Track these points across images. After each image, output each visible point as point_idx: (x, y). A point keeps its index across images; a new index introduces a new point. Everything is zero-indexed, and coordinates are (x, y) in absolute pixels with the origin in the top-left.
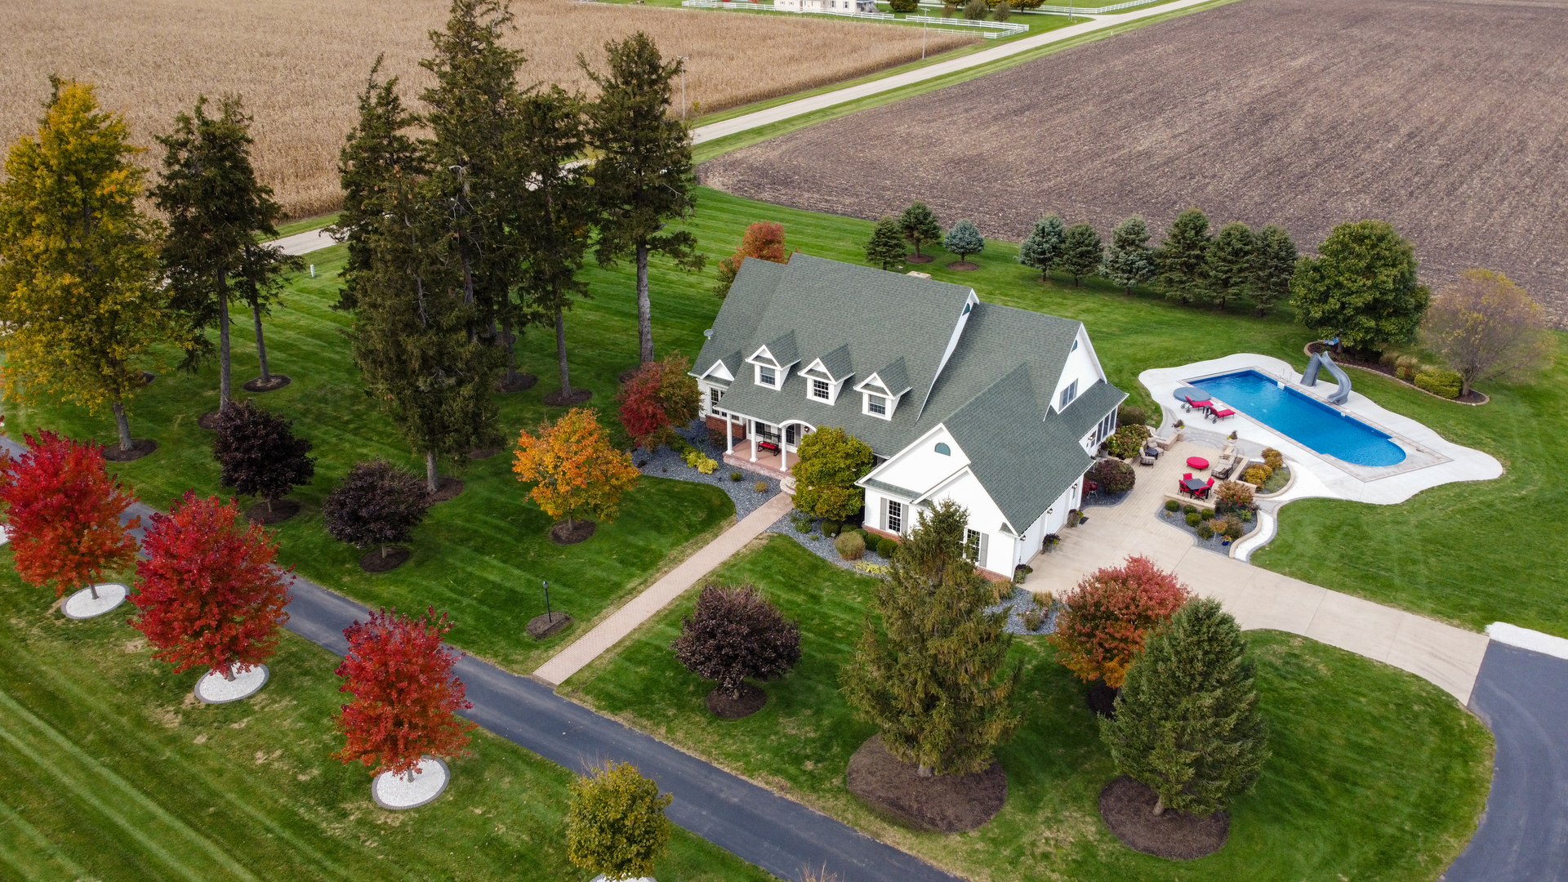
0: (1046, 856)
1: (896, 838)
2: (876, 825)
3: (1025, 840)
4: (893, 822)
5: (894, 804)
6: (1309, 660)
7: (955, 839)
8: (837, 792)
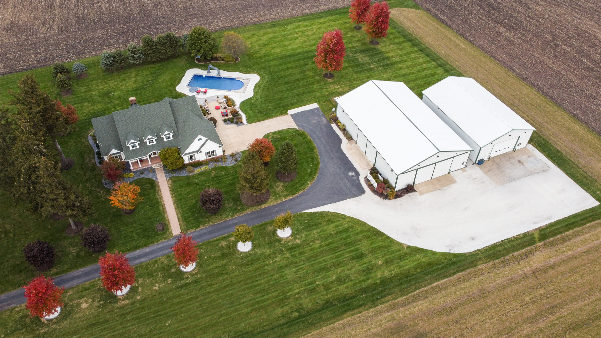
0: (282, 192)
1: (263, 206)
2: (259, 207)
3: (277, 192)
4: (260, 205)
5: (257, 202)
6: (275, 136)
7: (270, 200)
8: (248, 208)
